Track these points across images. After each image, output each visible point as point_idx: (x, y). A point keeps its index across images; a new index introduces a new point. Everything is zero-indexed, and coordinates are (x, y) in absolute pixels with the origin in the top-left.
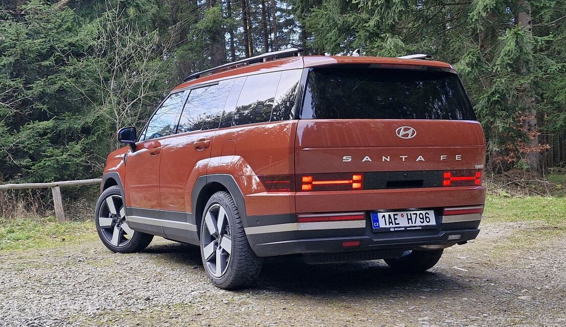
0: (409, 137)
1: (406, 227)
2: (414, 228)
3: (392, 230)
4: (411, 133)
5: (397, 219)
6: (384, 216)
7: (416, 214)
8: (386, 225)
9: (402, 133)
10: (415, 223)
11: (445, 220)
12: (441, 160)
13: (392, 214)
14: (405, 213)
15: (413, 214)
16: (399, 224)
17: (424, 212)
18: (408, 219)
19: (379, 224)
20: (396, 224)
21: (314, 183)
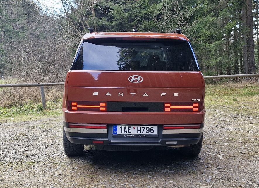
0: (138, 82)
1: (135, 135)
2: (141, 136)
3: (125, 136)
4: (139, 80)
5: (130, 130)
6: (121, 127)
7: (145, 127)
8: (122, 132)
9: (133, 79)
10: (142, 133)
11: (165, 132)
12: (162, 96)
13: (127, 127)
14: (136, 127)
15: (142, 127)
16: (131, 133)
17: (150, 127)
18: (138, 130)
19: (117, 132)
20: (129, 132)
21: (78, 106)
